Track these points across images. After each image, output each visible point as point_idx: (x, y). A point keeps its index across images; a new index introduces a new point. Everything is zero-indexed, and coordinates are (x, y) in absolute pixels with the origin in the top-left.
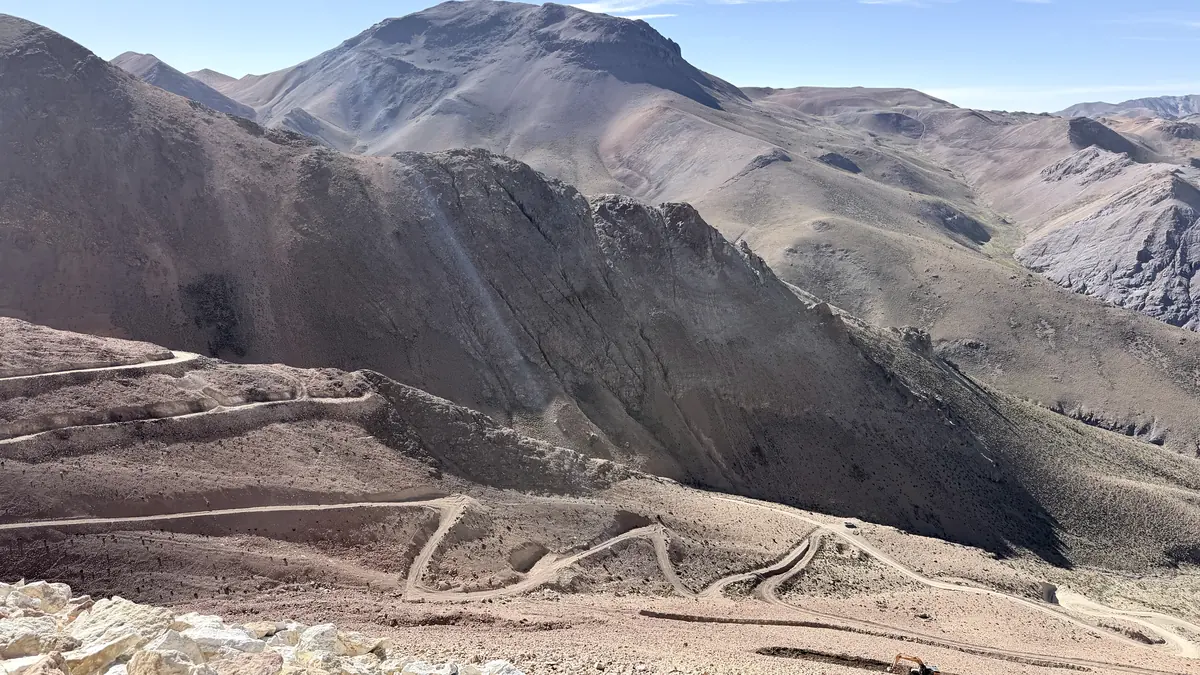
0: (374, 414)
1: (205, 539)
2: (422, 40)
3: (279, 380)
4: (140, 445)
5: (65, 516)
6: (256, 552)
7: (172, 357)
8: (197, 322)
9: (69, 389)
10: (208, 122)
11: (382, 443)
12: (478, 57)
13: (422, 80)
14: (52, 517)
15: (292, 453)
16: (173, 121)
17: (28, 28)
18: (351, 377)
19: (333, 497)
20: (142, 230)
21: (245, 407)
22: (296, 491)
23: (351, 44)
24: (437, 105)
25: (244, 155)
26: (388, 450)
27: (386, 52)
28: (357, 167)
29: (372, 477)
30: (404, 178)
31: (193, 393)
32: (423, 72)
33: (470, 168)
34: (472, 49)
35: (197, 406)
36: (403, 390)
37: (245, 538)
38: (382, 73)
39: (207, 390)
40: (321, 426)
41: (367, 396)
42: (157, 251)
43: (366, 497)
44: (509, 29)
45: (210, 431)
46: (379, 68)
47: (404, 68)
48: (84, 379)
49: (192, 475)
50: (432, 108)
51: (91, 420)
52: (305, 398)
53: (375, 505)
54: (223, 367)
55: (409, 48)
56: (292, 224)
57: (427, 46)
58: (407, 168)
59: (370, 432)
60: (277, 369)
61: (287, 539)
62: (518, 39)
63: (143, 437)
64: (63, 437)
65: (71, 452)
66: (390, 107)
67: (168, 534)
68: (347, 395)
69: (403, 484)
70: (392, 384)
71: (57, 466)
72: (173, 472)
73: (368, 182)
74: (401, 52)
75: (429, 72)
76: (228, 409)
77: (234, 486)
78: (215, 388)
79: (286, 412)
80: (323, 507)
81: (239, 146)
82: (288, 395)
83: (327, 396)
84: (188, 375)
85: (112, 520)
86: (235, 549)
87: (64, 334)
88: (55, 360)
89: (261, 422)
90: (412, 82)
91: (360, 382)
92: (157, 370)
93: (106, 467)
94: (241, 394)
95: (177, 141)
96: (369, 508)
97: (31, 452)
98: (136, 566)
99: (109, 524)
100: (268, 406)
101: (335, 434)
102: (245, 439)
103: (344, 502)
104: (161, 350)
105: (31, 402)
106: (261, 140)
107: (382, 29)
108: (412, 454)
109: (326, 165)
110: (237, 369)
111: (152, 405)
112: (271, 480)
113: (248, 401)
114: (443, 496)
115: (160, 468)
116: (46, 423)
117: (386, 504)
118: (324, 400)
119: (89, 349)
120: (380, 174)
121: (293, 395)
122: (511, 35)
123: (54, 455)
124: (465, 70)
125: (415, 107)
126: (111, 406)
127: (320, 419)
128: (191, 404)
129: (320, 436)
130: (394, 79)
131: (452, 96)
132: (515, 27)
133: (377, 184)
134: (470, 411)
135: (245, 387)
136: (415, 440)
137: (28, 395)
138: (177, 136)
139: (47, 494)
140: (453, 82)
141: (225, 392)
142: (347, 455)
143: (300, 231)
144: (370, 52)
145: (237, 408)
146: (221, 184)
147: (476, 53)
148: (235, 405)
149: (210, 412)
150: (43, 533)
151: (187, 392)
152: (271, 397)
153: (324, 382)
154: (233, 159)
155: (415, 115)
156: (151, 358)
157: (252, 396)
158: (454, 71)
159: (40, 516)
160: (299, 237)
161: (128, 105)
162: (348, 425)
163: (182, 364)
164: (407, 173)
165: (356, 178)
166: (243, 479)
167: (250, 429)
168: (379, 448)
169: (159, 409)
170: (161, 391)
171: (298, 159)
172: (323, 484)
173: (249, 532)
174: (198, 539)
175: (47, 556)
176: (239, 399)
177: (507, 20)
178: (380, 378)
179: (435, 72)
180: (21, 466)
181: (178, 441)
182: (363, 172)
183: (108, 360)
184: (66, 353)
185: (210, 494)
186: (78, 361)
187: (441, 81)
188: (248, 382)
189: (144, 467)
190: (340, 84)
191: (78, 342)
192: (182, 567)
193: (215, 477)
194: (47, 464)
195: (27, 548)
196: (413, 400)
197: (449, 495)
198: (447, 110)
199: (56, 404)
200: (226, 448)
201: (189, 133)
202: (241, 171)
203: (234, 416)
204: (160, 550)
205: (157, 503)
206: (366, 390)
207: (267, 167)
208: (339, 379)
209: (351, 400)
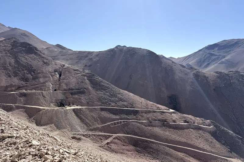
0: (213, 132)
1: (175, 152)
2: (217, 49)
3: (191, 119)
4: (164, 127)
5: (151, 139)
6: (186, 158)
7: (169, 110)
8: (170, 103)
9: (152, 113)
10: (175, 65)
11: (215, 139)
12: (231, 51)
13: (216, 57)
14: (148, 138)
15: (194, 137)
16: (169, 65)
17: (147, 51)
18: (207, 121)
19: (204, 150)
20: (161, 85)
21: (184, 124)
22: (195, 146)
23: (200, 51)
24: (219, 62)
25: (182, 72)
26: (217, 142)
27: (208, 51)
28: (205, 74)
29: (213, 148)
30: (217, 77)
31: (174, 119)
32: (216, 55)
33: (234, 75)
34: (229, 50)
35: (174, 121)
36: (221, 127)
37: (184, 154)
38: (207, 56)
39: (176, 118)
40: (201, 132)
41: (212, 127)
42: (163, 89)
43: (212, 152)
44: (240, 45)
45: (177, 128)
46: (206, 55)
47: (212, 55)
48: (155, 112)
49: (174, 136)
50: (218, 63)
51: (155, 120)
52: (197, 124)
53: (214, 155)
54: (179, 114)
55: (214, 50)
56: (190, 86)
57: (218, 50)
58: (217, 75)
59: (212, 136)
60: (190, 116)
61: (193, 157)
62: (242, 47)
63: (164, 126)
64: (151, 122)
65: (152, 126)
66: (208, 62)
67: (169, 148)
68: (206, 126)
69: (221, 152)
70: (218, 125)
71: (150, 128)
72: (170, 135)
73: (208, 78)
74: (212, 52)
75: (218, 55)
76: (181, 123)
77: (182, 141)
78: (178, 118)
79: (192, 127)
80: (201, 152)
81: (181, 70)
82: (193, 123)
83: (201, 125)
84: (173, 114)
85: (158, 142)
86: (182, 156)
87: (151, 103)
88: (150, 107)
89: (187, 128)
90: (214, 57)
91: (210, 123)
92: (167, 112)
93: (158, 130)
94: (183, 121)
95: (169, 69)
96: (213, 155)
97: (145, 124)
98: (162, 154)
99: (158, 143)
100: (189, 124)
101: (204, 134)
102: (184, 131)
103: (206, 152)
104: (168, 109)
105: (146, 114)
106: (185, 69)
107: (207, 47)
108: (224, 144)
109: (198, 74)
110: (182, 115)
111: (166, 119)
112: (189, 142)
113: (184, 122)
114: (233, 158)
115: (167, 133)
116: (148, 119)
117: (217, 156)
118: (201, 126)
119: (155, 106)
120: (210, 76)
121: (194, 123)
122: (240, 46)
123: (149, 126)
124: (227, 54)
125: (214, 63)
126: (159, 118)
127: (200, 130)
128: (173, 121)
129: (201, 134)
130: (209, 57)
131: (223, 60)
132: (242, 44)
133: (210, 78)
134: (239, 136)
135: (184, 119)
136: (224, 141)
137: (145, 113)
138: (169, 68)
139: (148, 133)
140: (224, 57)
141: (180, 120)
142: (207, 140)
143: (192, 87)
144: (204, 52)
145: (182, 124)
146: (177, 77)
147: (230, 50)
148: (182, 123)
149: (177, 123)
150: (147, 141)
151: (173, 118)
152: (190, 123)
153: (201, 121)
154: (179, 73)
155: (214, 64)
156: (166, 110)
157: (185, 121)
158: (225, 55)
159: (146, 137)
160: (192, 88)
161: (161, 63)
162: (207, 133)
163: (172, 112)
164: (217, 76)
165: (205, 77)
166: (183, 140)
167: (185, 129)
168: (215, 141)
169: (167, 121)
170: (167, 116)
171: (193, 73)
172: (201, 146)
173: (185, 153)
174: (174, 151)
175: (147, 146)
176: (183, 122)
177: (239, 43)
178: (215, 123)
179: (219, 55)
180: (144, 127)
181: (171, 128)
182: (207, 75)
183: (158, 109)
184: (152, 106)
185: (177, 141)
186: (153, 108)
187: (221, 57)
188: (184, 118)
189: (164, 132)
190: (197, 58)
191: (154, 104)
192: (171, 157)
193: (178, 138)
194: (148, 127)
195: (144, 143)
196: (223, 130)
197: (234, 158)
198: (222, 63)
199: (150, 115)
200: (180, 132)
201: (171, 67)
202: (181, 75)
203: (182, 125)
204: (167, 151)
205: (167, 141)
206: (211, 125)
207: (186, 74)
208: (204, 121)
209: (208, 127)
